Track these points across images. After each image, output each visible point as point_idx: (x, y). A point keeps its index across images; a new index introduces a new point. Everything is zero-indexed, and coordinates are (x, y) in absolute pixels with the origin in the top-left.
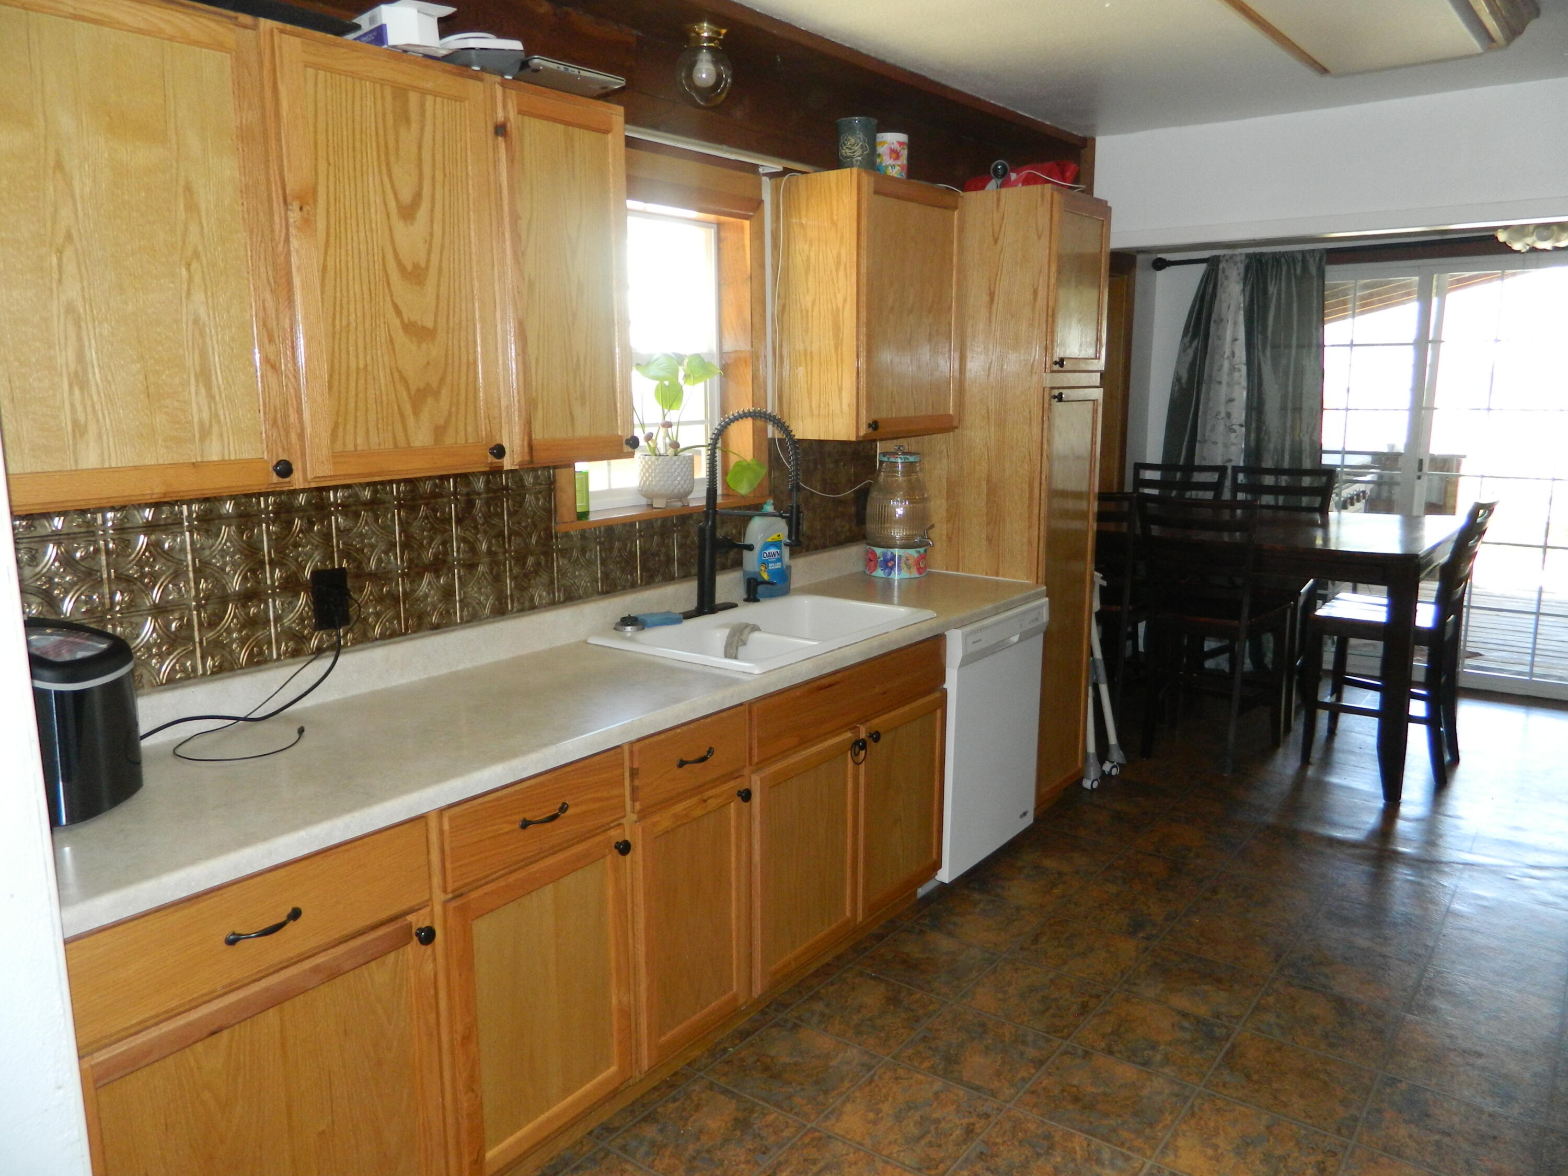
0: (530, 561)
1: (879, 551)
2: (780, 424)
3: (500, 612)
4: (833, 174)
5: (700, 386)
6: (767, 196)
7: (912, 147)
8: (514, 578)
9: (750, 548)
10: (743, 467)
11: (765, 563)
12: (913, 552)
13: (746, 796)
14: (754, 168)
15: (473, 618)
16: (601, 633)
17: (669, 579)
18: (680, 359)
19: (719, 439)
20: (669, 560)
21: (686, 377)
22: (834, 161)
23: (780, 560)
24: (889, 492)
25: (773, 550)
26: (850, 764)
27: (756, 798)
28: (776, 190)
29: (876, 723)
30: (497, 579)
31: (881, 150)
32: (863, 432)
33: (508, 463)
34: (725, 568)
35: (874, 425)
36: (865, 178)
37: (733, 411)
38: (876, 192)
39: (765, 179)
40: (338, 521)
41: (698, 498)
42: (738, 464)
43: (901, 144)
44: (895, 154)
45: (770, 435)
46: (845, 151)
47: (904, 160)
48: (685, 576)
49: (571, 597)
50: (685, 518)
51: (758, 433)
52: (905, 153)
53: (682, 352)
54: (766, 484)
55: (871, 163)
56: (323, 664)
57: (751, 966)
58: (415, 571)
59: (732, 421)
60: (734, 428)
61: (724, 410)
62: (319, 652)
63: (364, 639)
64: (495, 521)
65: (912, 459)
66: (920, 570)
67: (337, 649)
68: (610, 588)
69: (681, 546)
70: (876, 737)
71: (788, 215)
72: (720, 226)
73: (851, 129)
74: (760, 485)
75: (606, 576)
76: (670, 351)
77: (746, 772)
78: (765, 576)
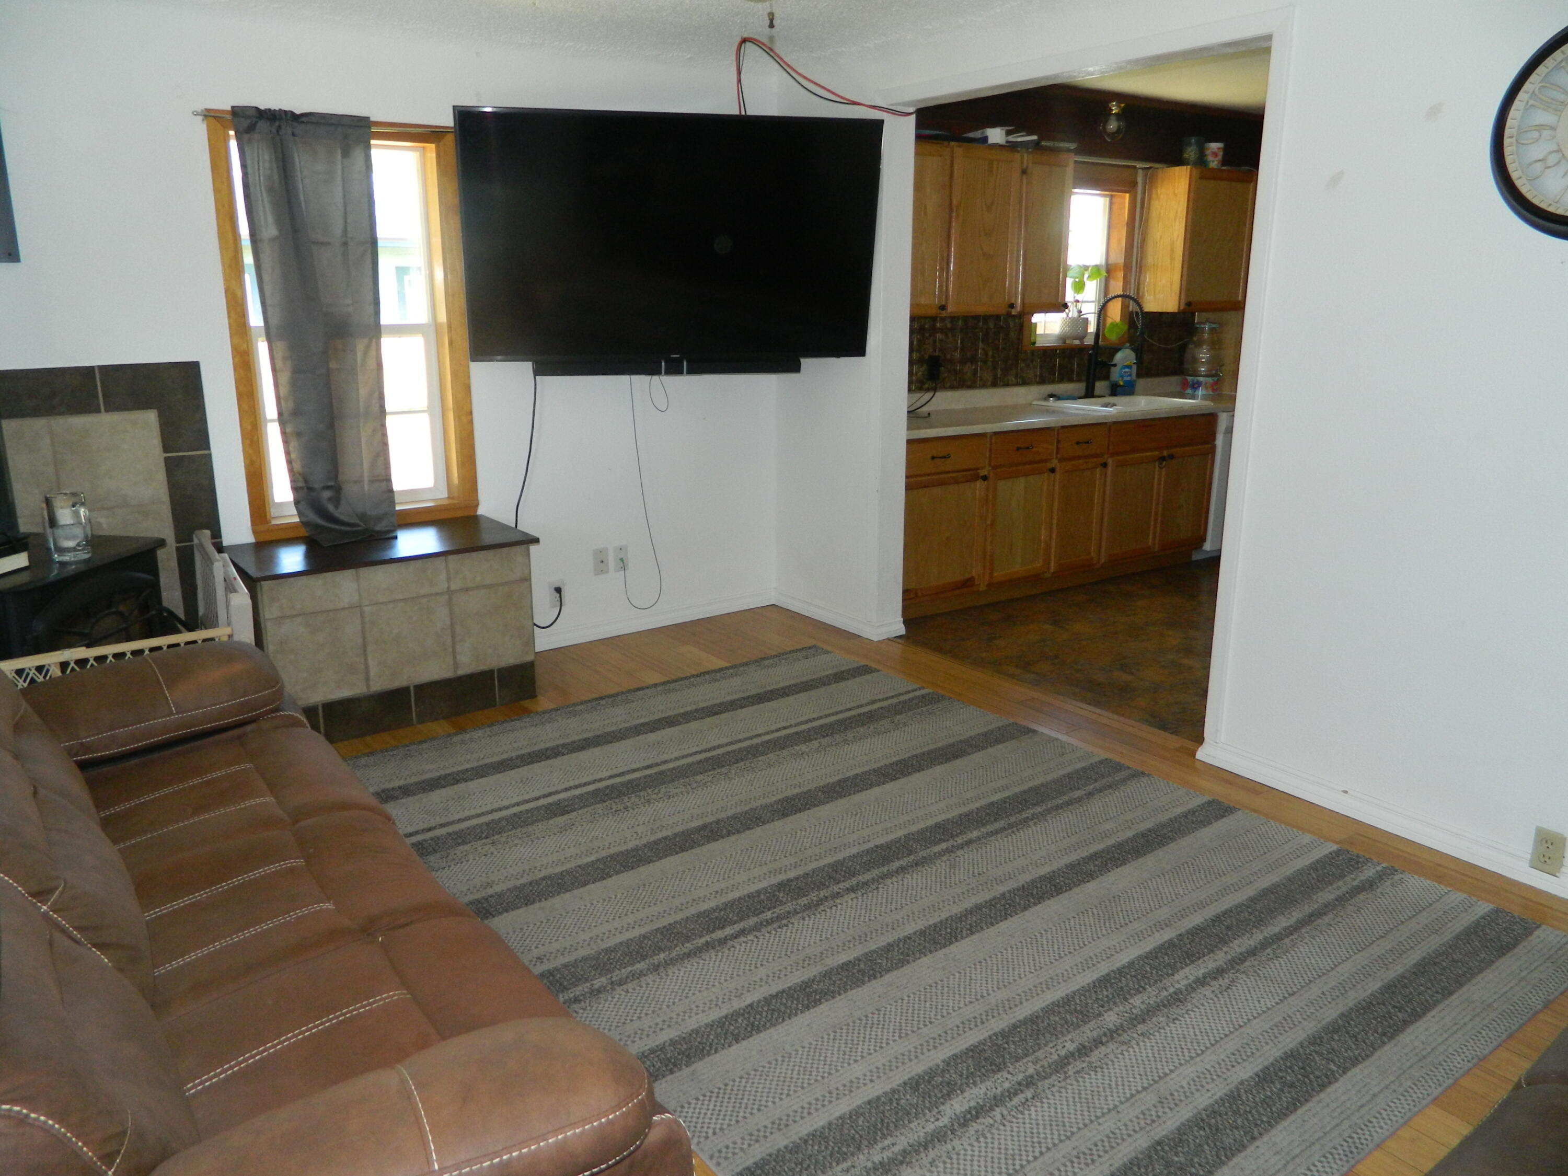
0: (1010, 362)
1: (1190, 378)
2: (1136, 301)
3: (994, 385)
4: (1177, 169)
5: (1095, 282)
6: (1140, 180)
7: (1225, 150)
8: (1002, 370)
9: (1115, 365)
10: (1114, 325)
11: (1122, 377)
12: (1210, 380)
13: (1105, 465)
14: (1135, 167)
15: (984, 386)
16: (1039, 400)
17: (1071, 380)
18: (1086, 268)
19: (1102, 312)
20: (1072, 371)
21: (1089, 277)
22: (1178, 161)
23: (1130, 375)
24: (1199, 344)
25: (1127, 370)
26: (1157, 469)
27: (1110, 469)
28: (1146, 175)
29: (1174, 451)
30: (995, 368)
31: (1208, 152)
32: (1182, 308)
33: (1014, 312)
34: (1100, 379)
35: (1189, 304)
36: (1195, 171)
37: (1110, 296)
38: (1201, 178)
39: (1140, 171)
40: (939, 336)
41: (1089, 341)
42: (1112, 323)
43: (1219, 148)
44: (1215, 154)
45: (1131, 309)
46: (1186, 156)
47: (1220, 157)
48: (1079, 381)
49: (1025, 383)
50: (1082, 349)
51: (1124, 307)
52: (1221, 153)
53: (1087, 264)
54: (1126, 336)
55: (1201, 161)
56: (929, 395)
57: (1101, 525)
58: (963, 361)
59: (1111, 299)
60: (1110, 304)
61: (1106, 295)
62: (928, 390)
63: (944, 388)
64: (996, 342)
65: (1214, 326)
66: (1213, 390)
67: (935, 390)
68: (1042, 381)
69: (1078, 364)
70: (1172, 457)
71: (1150, 190)
72: (1112, 197)
73: (1190, 144)
74: (1123, 336)
75: (1041, 375)
76: (1081, 264)
77: (1106, 456)
78: (1122, 383)
